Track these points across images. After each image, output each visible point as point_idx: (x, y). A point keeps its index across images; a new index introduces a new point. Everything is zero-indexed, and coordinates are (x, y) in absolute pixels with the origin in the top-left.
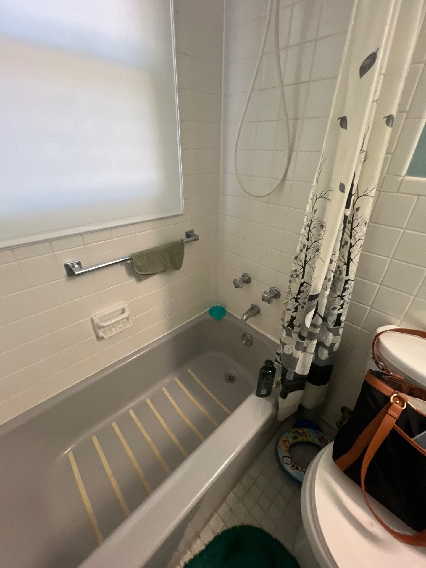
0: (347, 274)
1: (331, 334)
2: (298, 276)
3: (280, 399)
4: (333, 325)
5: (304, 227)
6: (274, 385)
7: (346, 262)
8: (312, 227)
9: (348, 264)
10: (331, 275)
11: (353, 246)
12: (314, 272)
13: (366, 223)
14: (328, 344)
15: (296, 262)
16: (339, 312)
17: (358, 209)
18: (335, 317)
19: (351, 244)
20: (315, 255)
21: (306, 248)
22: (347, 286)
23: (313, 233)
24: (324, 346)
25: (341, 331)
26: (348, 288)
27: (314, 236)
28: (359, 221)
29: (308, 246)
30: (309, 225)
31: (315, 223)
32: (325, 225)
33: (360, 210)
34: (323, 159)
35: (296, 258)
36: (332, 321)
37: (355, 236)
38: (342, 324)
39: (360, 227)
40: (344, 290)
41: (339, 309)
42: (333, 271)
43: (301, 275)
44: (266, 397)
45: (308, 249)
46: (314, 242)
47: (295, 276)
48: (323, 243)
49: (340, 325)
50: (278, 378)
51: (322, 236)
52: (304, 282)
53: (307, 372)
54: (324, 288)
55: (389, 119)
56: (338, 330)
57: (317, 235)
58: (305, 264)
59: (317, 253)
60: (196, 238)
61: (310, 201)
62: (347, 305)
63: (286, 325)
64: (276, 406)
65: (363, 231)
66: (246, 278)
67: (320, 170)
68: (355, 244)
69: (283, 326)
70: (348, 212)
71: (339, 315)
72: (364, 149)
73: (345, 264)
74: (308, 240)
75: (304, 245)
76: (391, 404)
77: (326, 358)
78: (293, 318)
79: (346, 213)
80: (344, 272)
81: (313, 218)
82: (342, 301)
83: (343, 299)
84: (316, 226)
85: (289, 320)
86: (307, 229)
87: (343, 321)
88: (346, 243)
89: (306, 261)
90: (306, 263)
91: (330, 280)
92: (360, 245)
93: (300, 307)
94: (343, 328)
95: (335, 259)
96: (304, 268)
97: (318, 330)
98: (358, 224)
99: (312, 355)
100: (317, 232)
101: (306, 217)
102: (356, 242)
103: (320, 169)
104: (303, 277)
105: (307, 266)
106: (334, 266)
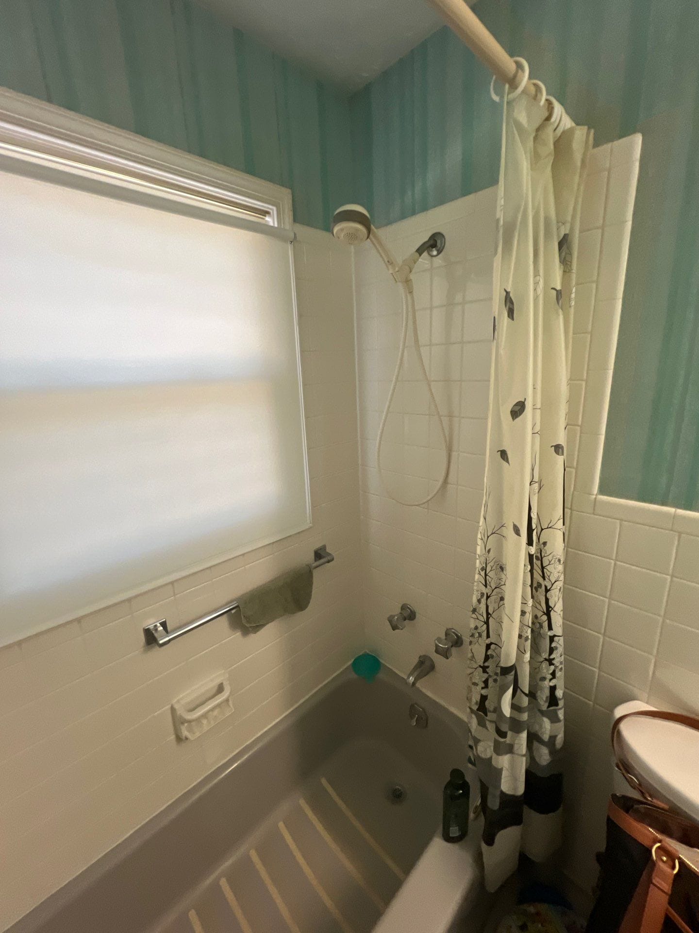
0: (550, 628)
1: (546, 721)
2: (480, 635)
3: (484, 846)
4: (547, 704)
5: (478, 572)
6: (472, 815)
7: (545, 611)
8: (488, 569)
9: (548, 613)
10: (527, 632)
11: (549, 590)
12: (502, 628)
13: (559, 561)
14: (546, 737)
15: (474, 616)
16: (552, 684)
17: (545, 544)
18: (547, 692)
19: (546, 587)
20: (500, 605)
21: (485, 597)
22: (553, 645)
23: (492, 577)
24: (540, 741)
25: (561, 714)
26: (556, 648)
27: (493, 580)
28: (550, 557)
29: (487, 594)
30: (484, 569)
31: (492, 564)
32: (505, 568)
33: (548, 544)
34: (487, 493)
35: (474, 611)
36: (545, 699)
37: (549, 577)
38: (561, 703)
39: (552, 566)
40: (552, 650)
41: (550, 680)
42: (529, 627)
43: (484, 634)
44: (460, 843)
45: (488, 597)
46: (496, 588)
47: (477, 635)
48: (507, 590)
49: (557, 705)
50: (475, 801)
51: (504, 580)
52: (492, 643)
53: (521, 790)
54: (521, 651)
55: (558, 449)
56: (555, 712)
57: (496, 579)
58: (488, 619)
59: (502, 602)
60: (329, 558)
61: (479, 542)
62: (560, 673)
63: (475, 708)
64: (479, 859)
65: (558, 570)
66: (406, 613)
67: (486, 508)
68: (551, 587)
69: (470, 708)
70: (533, 550)
71: (553, 689)
72: (536, 479)
73: (545, 614)
74: (486, 586)
75: (482, 594)
76: (654, 864)
77: (548, 762)
78: (484, 698)
79: (530, 552)
80: (546, 624)
81: (488, 559)
82: (552, 667)
83: (553, 664)
84: (494, 568)
85: (479, 700)
86: (483, 573)
87: (561, 697)
88: (540, 585)
89: (488, 613)
90: (489, 616)
91: (527, 639)
92: (559, 588)
93: (490, 681)
94: (563, 709)
95: (529, 609)
96: (487, 623)
97: (525, 716)
98: (550, 562)
99: (524, 759)
100: (496, 575)
101: (478, 561)
102: (552, 585)
103: (486, 506)
104: (488, 636)
105: (491, 620)
106: (529, 618)
